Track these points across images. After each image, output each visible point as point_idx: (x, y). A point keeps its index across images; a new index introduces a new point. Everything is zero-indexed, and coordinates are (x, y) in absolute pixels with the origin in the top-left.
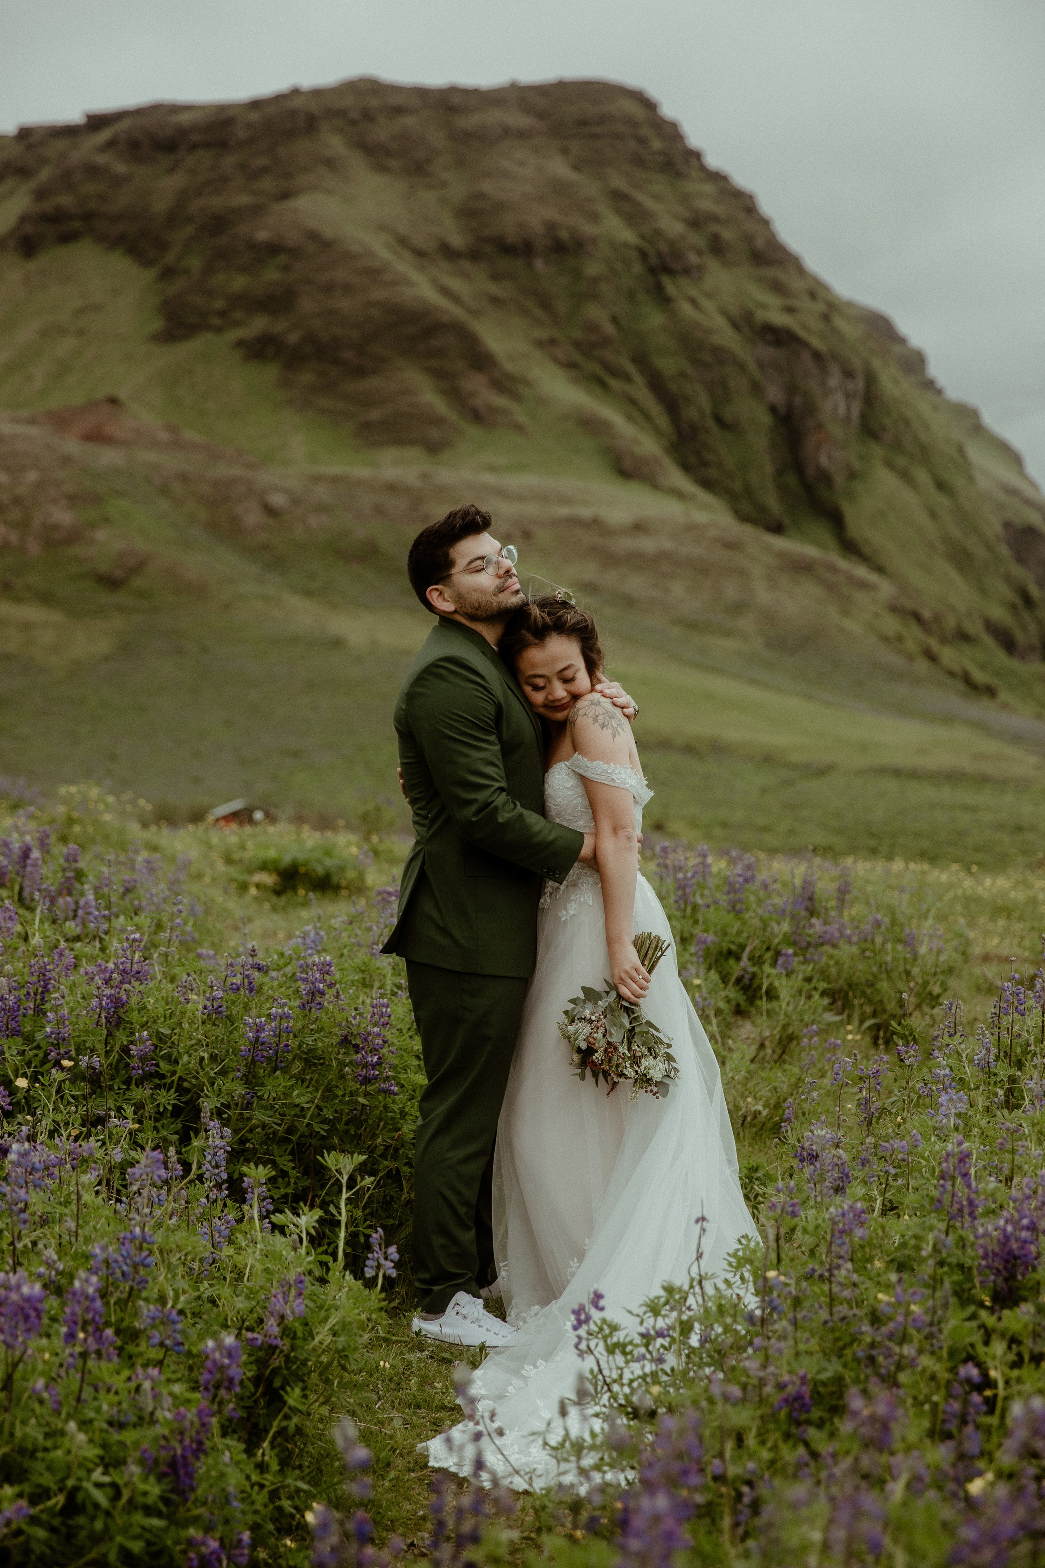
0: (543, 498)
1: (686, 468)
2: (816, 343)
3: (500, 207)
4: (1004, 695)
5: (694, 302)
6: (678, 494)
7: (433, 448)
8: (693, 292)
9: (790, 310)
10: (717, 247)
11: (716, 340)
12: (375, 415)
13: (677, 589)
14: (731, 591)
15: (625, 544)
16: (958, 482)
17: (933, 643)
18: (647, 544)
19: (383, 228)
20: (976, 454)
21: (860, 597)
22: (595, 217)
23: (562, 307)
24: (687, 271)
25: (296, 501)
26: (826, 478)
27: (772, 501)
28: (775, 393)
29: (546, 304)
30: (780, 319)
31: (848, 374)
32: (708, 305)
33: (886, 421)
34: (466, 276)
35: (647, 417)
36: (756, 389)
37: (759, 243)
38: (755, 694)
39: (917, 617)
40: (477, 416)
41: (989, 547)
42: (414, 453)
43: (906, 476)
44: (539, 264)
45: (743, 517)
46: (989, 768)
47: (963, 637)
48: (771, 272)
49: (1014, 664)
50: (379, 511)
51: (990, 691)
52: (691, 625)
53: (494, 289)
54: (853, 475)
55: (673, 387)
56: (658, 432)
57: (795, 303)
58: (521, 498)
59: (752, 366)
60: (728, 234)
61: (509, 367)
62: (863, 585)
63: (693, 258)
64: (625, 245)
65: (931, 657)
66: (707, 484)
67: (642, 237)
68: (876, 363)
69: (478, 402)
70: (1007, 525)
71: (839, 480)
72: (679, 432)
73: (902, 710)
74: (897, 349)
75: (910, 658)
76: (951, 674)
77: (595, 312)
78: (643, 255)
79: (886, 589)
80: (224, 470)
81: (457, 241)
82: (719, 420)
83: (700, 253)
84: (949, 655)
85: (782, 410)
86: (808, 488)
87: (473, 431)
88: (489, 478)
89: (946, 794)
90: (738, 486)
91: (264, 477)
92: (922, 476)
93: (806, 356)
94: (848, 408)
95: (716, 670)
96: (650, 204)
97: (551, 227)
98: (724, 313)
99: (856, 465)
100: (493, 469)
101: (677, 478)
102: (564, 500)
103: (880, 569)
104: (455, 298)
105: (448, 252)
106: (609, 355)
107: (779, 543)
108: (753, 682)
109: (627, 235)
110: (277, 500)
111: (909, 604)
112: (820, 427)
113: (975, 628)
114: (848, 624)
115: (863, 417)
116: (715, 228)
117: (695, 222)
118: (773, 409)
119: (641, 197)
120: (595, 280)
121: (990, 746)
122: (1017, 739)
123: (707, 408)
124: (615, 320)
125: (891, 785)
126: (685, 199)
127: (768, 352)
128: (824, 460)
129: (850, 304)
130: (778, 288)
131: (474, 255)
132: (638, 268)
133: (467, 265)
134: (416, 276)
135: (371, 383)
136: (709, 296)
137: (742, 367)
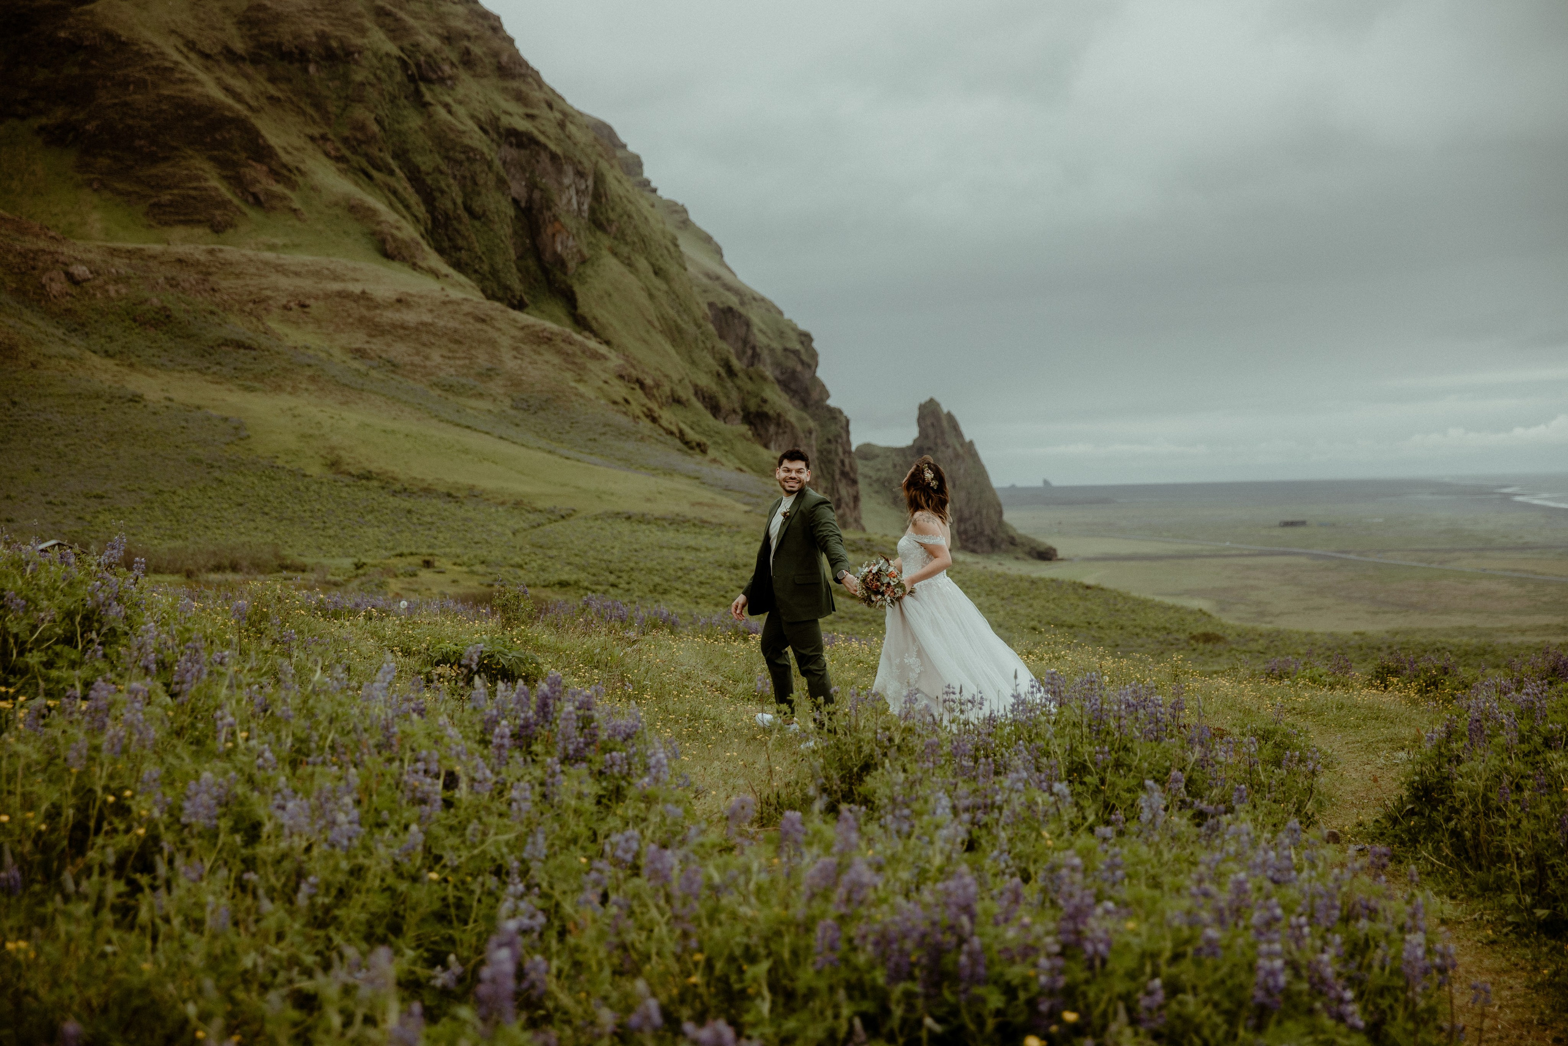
0: (317, 274)
1: (440, 251)
2: (552, 146)
3: (278, 18)
4: (712, 453)
5: (447, 106)
6: (435, 274)
7: (217, 228)
8: (448, 100)
9: (531, 117)
10: (467, 61)
11: (467, 141)
12: (165, 197)
13: (436, 356)
14: (482, 359)
15: (390, 316)
16: (673, 269)
17: (654, 406)
18: (410, 317)
19: (173, 32)
20: (688, 247)
21: (593, 365)
22: (362, 31)
23: (332, 108)
24: (442, 80)
25: (97, 273)
26: (561, 263)
27: (515, 282)
28: (518, 188)
29: (318, 106)
30: (522, 125)
31: (580, 174)
32: (461, 111)
33: (612, 216)
34: (247, 77)
35: (407, 207)
36: (501, 183)
37: (504, 58)
38: (504, 447)
39: (642, 385)
40: (257, 202)
41: (699, 326)
42: (199, 231)
43: (630, 264)
44: (312, 69)
45: (491, 296)
46: (705, 514)
47: (677, 401)
48: (515, 84)
49: (719, 424)
50: (172, 283)
51: (702, 448)
52: (449, 388)
53: (272, 90)
54: (584, 261)
55: (429, 180)
56: (417, 220)
57: (535, 112)
58: (297, 274)
59: (497, 163)
60: (477, 50)
61: (285, 158)
62: (595, 356)
63: (447, 68)
64: (388, 55)
65: (654, 420)
66: (458, 266)
67: (402, 49)
68: (604, 165)
69: (257, 189)
70: (711, 305)
71: (572, 265)
72: (434, 220)
73: (629, 463)
74: (619, 153)
75: (636, 418)
76: (672, 433)
77: (360, 113)
78: (404, 65)
79: (615, 360)
80: (30, 243)
81: (239, 46)
82: (468, 209)
83: (452, 64)
84: (667, 416)
85: (523, 204)
86: (545, 271)
87: (253, 214)
88: (269, 256)
89: (670, 536)
90: (486, 267)
91: (67, 250)
92: (642, 264)
93: (544, 157)
94: (580, 204)
95: (468, 427)
96: (411, 21)
97: (323, 37)
98: (472, 117)
99: (586, 252)
100: (272, 248)
101: (434, 260)
102: (336, 277)
103: (608, 343)
104: (238, 97)
105: (231, 56)
106: (374, 151)
107: (522, 317)
108: (501, 438)
109: (391, 48)
110: (80, 270)
111: (634, 373)
112: (556, 218)
113: (686, 394)
114: (581, 388)
115: (592, 210)
116: (466, 43)
117: (448, 39)
118: (515, 202)
119: (401, 14)
120: (362, 84)
121: (706, 495)
122: (727, 489)
123: (459, 201)
124: (378, 121)
125: (625, 527)
126: (440, 18)
127: (511, 153)
128: (559, 248)
129: (581, 114)
130: (520, 98)
131: (255, 59)
132: (399, 76)
133: (249, 69)
134: (201, 76)
135: (162, 169)
136: (460, 103)
137: (490, 165)
